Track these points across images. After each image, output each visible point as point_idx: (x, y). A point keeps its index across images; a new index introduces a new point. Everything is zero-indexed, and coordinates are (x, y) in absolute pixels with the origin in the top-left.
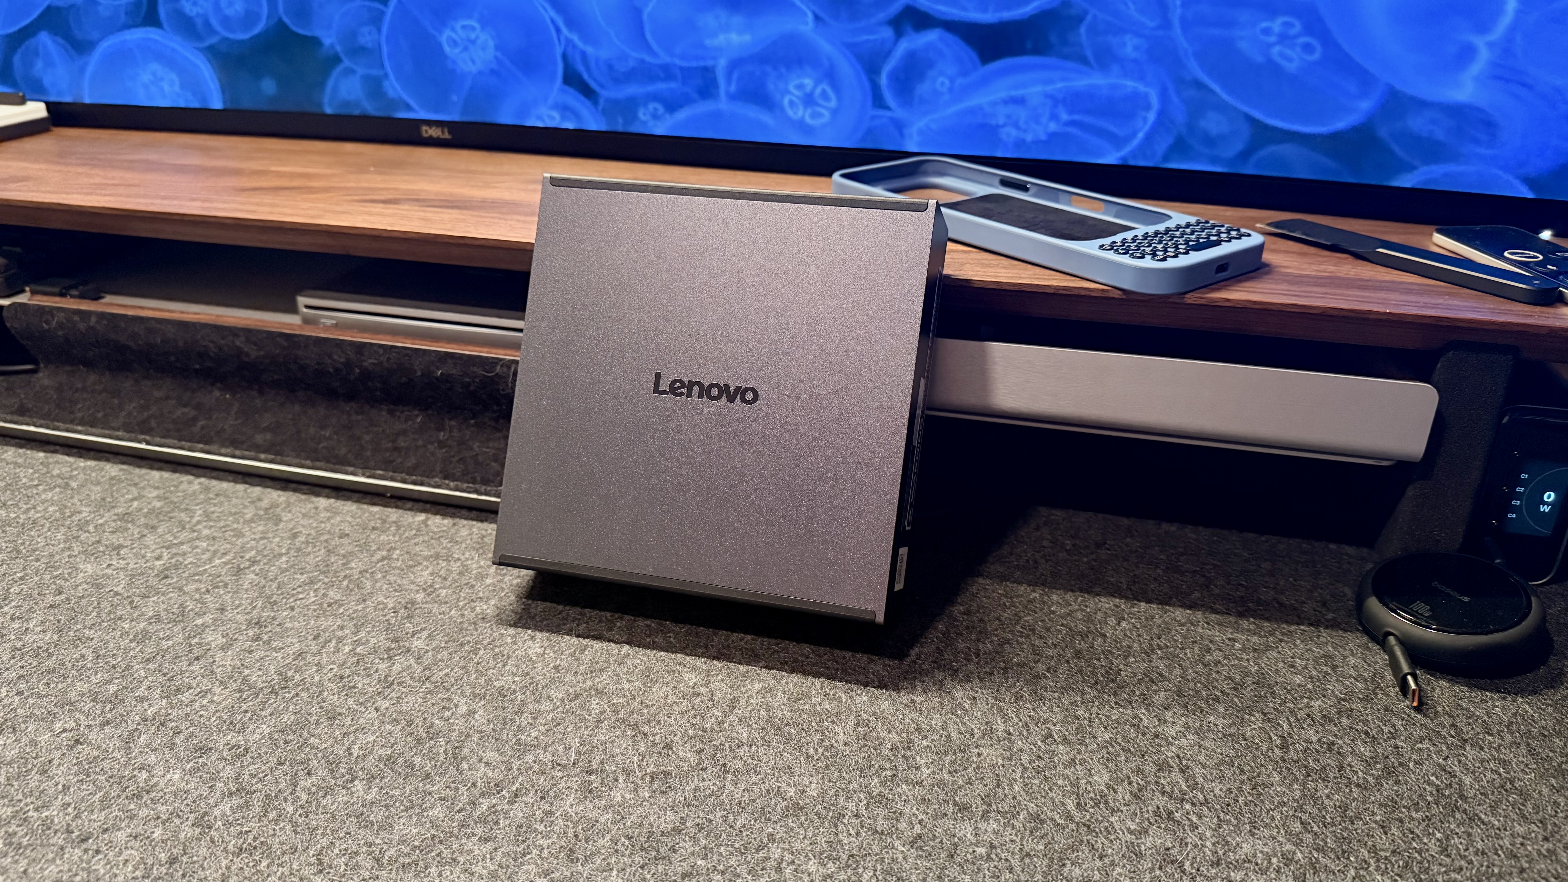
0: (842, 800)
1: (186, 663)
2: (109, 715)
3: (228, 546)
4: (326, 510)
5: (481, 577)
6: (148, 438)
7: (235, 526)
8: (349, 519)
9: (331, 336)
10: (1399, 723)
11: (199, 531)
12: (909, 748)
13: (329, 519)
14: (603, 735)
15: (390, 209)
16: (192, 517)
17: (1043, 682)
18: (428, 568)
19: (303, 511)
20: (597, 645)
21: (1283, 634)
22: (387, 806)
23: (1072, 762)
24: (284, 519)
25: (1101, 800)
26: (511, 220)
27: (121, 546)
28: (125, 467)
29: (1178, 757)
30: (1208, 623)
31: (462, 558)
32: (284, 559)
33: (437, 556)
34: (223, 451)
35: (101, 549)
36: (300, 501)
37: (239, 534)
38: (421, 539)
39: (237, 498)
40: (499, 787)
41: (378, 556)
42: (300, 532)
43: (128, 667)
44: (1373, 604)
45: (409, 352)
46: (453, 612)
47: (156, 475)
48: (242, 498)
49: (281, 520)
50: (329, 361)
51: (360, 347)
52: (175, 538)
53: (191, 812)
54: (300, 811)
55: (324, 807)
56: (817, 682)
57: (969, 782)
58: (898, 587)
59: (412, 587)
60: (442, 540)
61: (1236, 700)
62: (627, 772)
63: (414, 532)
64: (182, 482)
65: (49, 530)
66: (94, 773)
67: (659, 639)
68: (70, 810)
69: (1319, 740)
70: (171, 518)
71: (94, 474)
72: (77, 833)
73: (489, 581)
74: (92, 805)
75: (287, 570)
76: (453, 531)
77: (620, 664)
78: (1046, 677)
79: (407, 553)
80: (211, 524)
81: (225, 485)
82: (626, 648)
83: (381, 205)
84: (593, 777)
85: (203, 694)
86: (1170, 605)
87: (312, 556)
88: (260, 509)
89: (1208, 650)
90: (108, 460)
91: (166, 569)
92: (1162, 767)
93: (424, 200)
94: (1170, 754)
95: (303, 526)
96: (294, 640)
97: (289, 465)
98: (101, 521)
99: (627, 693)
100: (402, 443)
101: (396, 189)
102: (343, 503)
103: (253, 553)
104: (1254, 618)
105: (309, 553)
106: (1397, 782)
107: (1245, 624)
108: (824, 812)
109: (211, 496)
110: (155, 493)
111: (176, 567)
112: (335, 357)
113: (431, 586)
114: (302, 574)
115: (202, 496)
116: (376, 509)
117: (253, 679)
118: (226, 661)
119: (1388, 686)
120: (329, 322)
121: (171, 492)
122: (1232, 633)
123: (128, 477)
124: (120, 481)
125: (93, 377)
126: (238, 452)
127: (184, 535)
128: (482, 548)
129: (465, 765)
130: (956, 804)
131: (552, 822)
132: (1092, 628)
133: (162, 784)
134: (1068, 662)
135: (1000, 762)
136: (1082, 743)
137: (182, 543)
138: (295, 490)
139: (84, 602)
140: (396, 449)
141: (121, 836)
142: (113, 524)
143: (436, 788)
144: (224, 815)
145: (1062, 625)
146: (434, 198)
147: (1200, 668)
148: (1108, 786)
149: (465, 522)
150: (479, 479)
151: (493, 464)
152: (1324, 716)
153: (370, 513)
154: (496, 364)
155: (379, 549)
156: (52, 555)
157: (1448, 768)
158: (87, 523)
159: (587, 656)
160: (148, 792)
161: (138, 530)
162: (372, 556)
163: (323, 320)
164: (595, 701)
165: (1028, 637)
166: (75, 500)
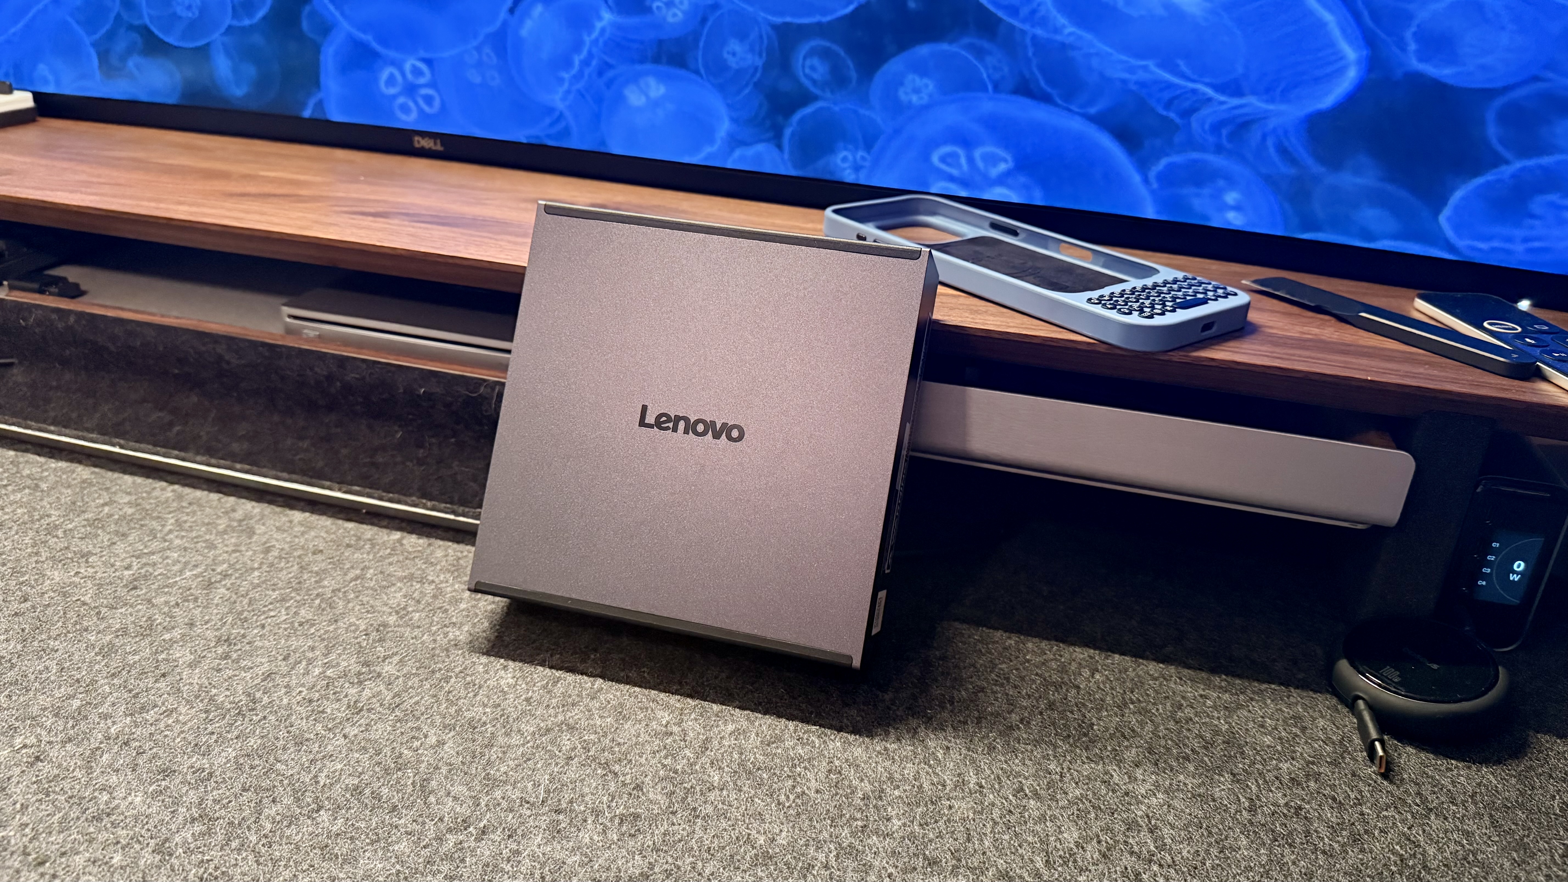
0: (812, 850)
1: (152, 680)
2: (72, 732)
3: (200, 558)
4: (301, 524)
5: (455, 601)
6: (122, 442)
7: (208, 537)
8: (323, 534)
9: (314, 349)
10: (1365, 789)
11: (171, 541)
12: (880, 798)
13: (303, 533)
14: (572, 773)
15: (380, 223)
16: (163, 526)
17: (1016, 734)
18: (401, 589)
19: (277, 524)
20: (570, 677)
21: (1254, 692)
22: (352, 838)
23: (1042, 818)
24: (258, 532)
25: (1070, 857)
26: (502, 240)
27: (90, 553)
28: (97, 470)
29: (1148, 816)
30: (1181, 679)
31: (437, 580)
32: (256, 573)
33: (411, 577)
34: (199, 458)
35: (70, 556)
36: (275, 513)
37: (211, 546)
38: (395, 558)
39: (210, 507)
40: (466, 823)
41: (351, 575)
42: (274, 546)
43: (94, 682)
44: (1344, 666)
45: (393, 369)
46: (425, 637)
47: (128, 479)
48: (216, 508)
49: (254, 533)
50: (311, 373)
51: (342, 361)
52: (146, 547)
53: (152, 838)
54: (264, 841)
55: (288, 837)
56: (791, 725)
57: (940, 836)
58: (875, 631)
59: (385, 609)
60: (417, 560)
61: (1206, 759)
62: (597, 813)
63: (388, 551)
64: (154, 488)
65: (17, 533)
66: (54, 792)
67: (633, 674)
68: (27, 830)
69: (1286, 804)
70: (142, 526)
71: (64, 477)
72: (34, 856)
73: (463, 606)
74: (50, 826)
75: (258, 585)
76: (428, 551)
77: (592, 699)
78: (1019, 728)
79: (381, 572)
80: (183, 534)
81: (198, 493)
82: (599, 681)
83: (371, 218)
84: (561, 817)
85: (169, 713)
86: (1142, 658)
87: (285, 572)
88: (233, 520)
89: (1180, 707)
90: (80, 462)
91: (135, 580)
92: (1131, 826)
93: (414, 215)
94: (1139, 813)
95: (277, 540)
96: (263, 660)
97: (265, 476)
98: (70, 526)
99: (599, 730)
100: (380, 459)
101: (385, 202)
102: (317, 517)
103: (225, 566)
104: (1226, 675)
105: (282, 570)
106: (1362, 851)
107: (1216, 680)
108: (793, 862)
109: (184, 504)
110: (127, 499)
111: (146, 577)
112: (316, 369)
113: (404, 608)
114: (274, 590)
115: (175, 504)
116: (350, 525)
117: (221, 699)
118: (194, 678)
119: (1355, 751)
120: (312, 334)
121: (143, 498)
122: (1204, 690)
123: (101, 481)
124: (91, 484)
125: (68, 376)
126: (213, 461)
127: (155, 545)
128: (457, 570)
129: (432, 799)
130: (925, 858)
131: (519, 862)
132: (1066, 679)
133: (123, 807)
134: (1041, 713)
135: (971, 815)
136: (1053, 798)
137: (153, 553)
138: (270, 502)
139: (49, 611)
140: (373, 464)
141: (79, 860)
142: (83, 530)
143: (402, 821)
144: (185, 842)
145: (1037, 674)
146: (424, 212)
147: (1171, 725)
148: (1077, 845)
149: (441, 543)
150: (456, 498)
151: (472, 484)
152: (1292, 779)
153: (345, 529)
154: (480, 385)
155: (352, 567)
156: (18, 560)
157: (1412, 838)
158: (56, 527)
159: (559, 689)
160: (108, 815)
161: (108, 537)
162: (345, 574)
163: (306, 331)
164: (566, 736)
165: (1002, 685)
166: (45, 503)
